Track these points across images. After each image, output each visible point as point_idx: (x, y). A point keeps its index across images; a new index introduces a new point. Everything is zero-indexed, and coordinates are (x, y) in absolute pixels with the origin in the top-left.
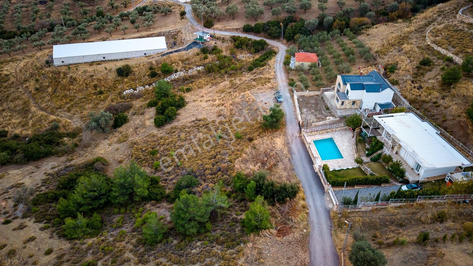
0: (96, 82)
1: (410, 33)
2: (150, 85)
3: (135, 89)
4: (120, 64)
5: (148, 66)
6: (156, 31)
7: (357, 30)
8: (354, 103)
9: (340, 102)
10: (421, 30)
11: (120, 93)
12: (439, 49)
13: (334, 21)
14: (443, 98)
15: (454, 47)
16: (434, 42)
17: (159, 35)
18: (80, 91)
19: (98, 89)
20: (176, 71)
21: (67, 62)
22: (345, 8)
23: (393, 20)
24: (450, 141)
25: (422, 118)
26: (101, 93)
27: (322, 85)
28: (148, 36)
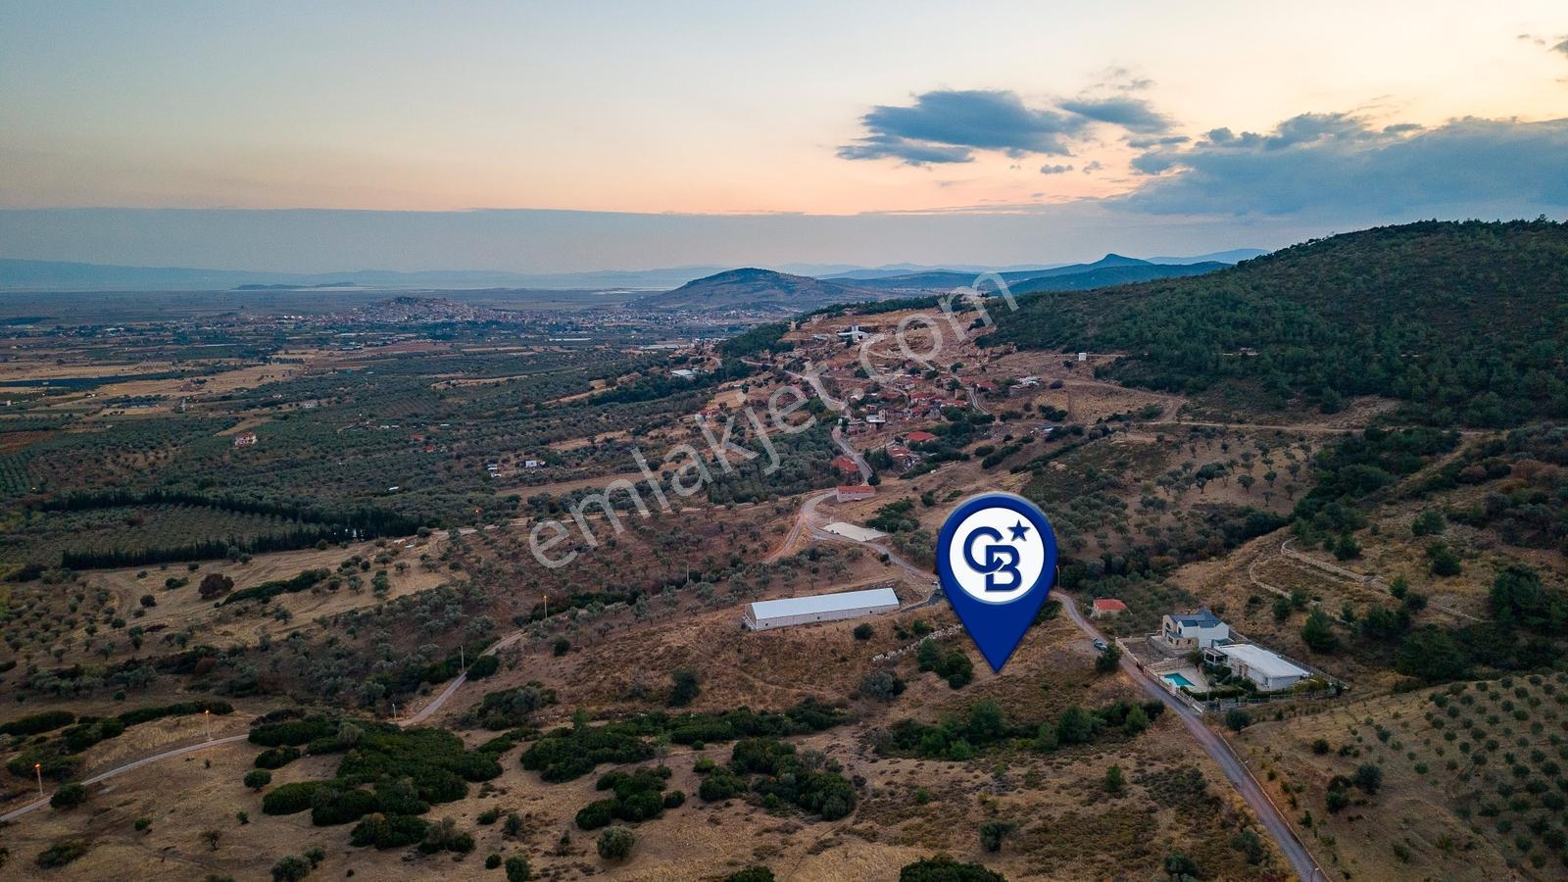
0: (832, 647)
1: (1230, 571)
2: (904, 648)
3: (885, 655)
4: (855, 625)
5: (891, 625)
6: (864, 582)
7: (1163, 571)
8: (1189, 641)
9: (1175, 642)
10: (1242, 568)
11: (870, 660)
12: (1267, 587)
13: (1127, 561)
14: (1279, 631)
15: (1282, 583)
16: (1260, 580)
17: (884, 585)
18: (813, 659)
19: (839, 656)
20: (933, 631)
21: (771, 626)
22: (1134, 544)
23: (1203, 558)
24: (1291, 662)
25: (1264, 649)
26: (844, 659)
27: (1145, 631)
28: (854, 590)
